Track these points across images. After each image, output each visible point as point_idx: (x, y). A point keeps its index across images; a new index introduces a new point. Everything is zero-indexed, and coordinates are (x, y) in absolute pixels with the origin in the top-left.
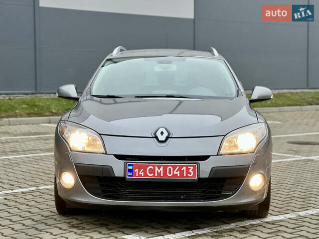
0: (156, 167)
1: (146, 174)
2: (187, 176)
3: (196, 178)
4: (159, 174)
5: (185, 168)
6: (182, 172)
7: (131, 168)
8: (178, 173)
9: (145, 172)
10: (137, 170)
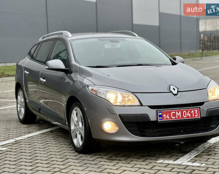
0: (177, 112)
1: (170, 118)
2: (195, 117)
3: (200, 117)
4: (179, 116)
5: (193, 111)
6: (191, 114)
7: (160, 114)
8: (190, 115)
9: (170, 116)
10: (165, 115)
